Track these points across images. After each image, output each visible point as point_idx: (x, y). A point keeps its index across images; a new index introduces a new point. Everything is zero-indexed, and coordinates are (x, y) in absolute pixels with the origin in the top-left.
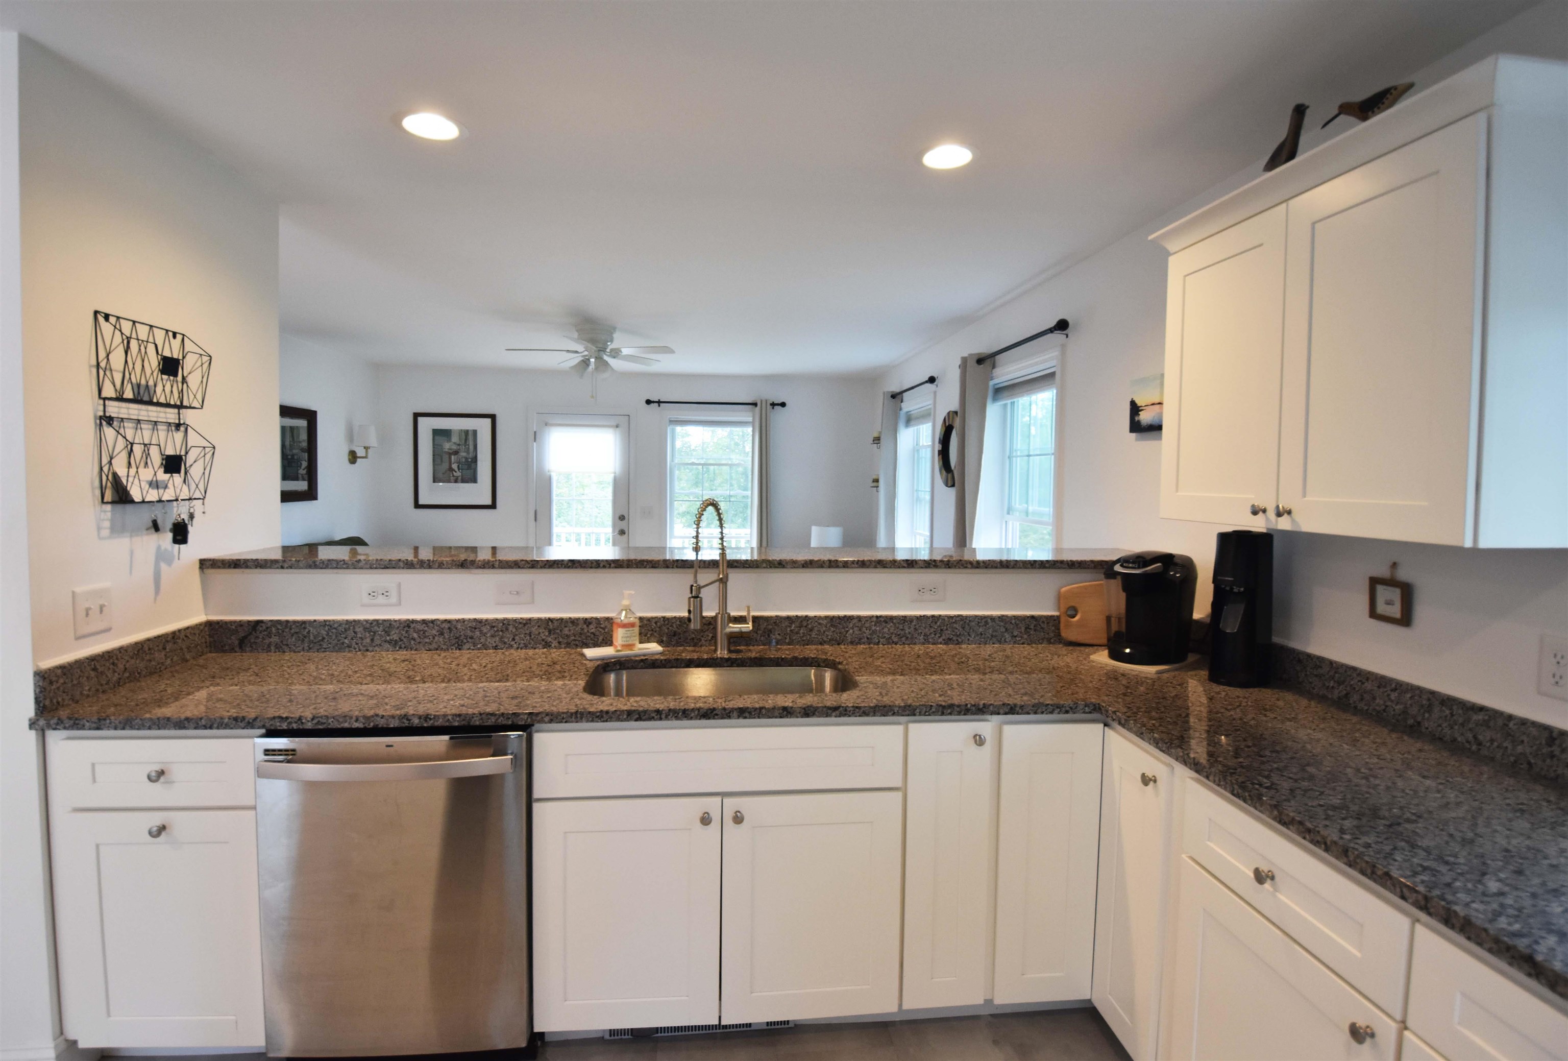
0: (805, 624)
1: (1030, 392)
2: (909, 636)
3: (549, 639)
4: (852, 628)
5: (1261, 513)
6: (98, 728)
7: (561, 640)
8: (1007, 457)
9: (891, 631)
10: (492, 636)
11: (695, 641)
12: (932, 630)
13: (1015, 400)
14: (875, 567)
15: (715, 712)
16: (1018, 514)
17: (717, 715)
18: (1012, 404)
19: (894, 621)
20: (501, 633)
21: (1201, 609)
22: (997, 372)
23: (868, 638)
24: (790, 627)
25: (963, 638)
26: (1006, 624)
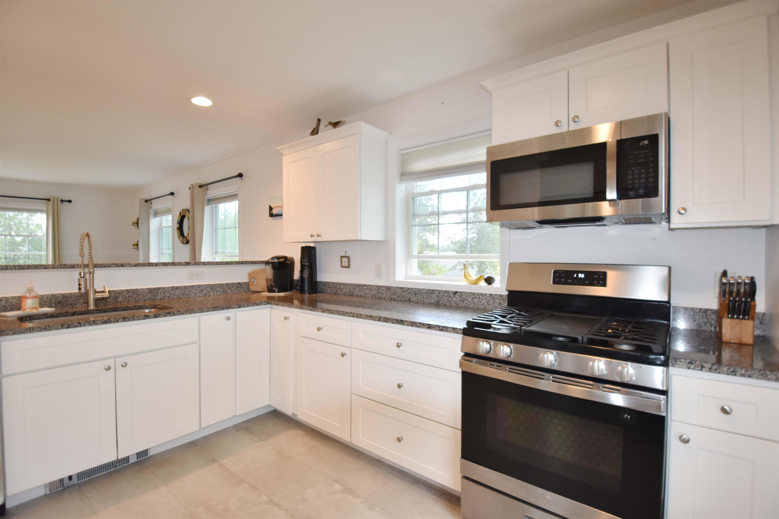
0: (136, 292)
1: (225, 202)
2: (187, 294)
4: (160, 293)
5: (313, 237)
8: (215, 229)
9: (179, 293)
11: (73, 305)
12: (198, 291)
13: (217, 205)
14: (171, 265)
15: (110, 320)
16: (220, 254)
17: (111, 321)
18: (216, 207)
19: (181, 288)
21: (297, 276)
22: (209, 192)
23: (168, 297)
24: (128, 294)
25: (211, 293)
26: (228, 286)
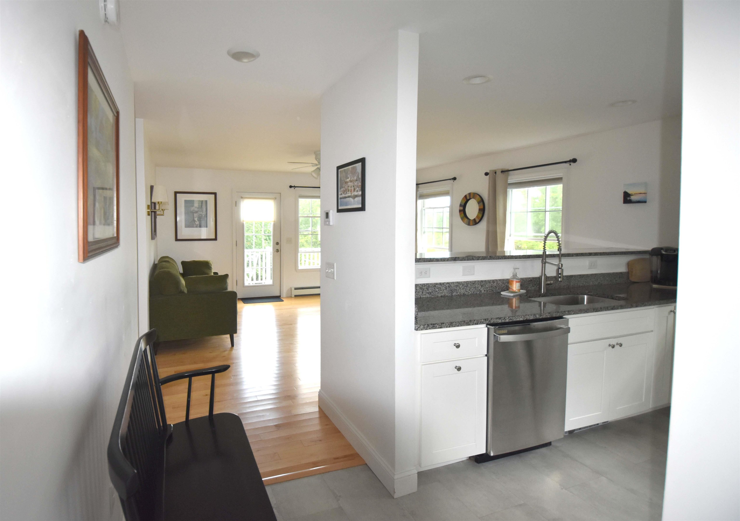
3: (481, 289)
4: (573, 280)
6: (441, 328)
7: (485, 289)
8: (509, 212)
10: (463, 289)
12: (595, 279)
19: (585, 277)
20: (466, 288)
22: (512, 177)
23: (577, 284)
25: (603, 282)
26: (614, 276)
